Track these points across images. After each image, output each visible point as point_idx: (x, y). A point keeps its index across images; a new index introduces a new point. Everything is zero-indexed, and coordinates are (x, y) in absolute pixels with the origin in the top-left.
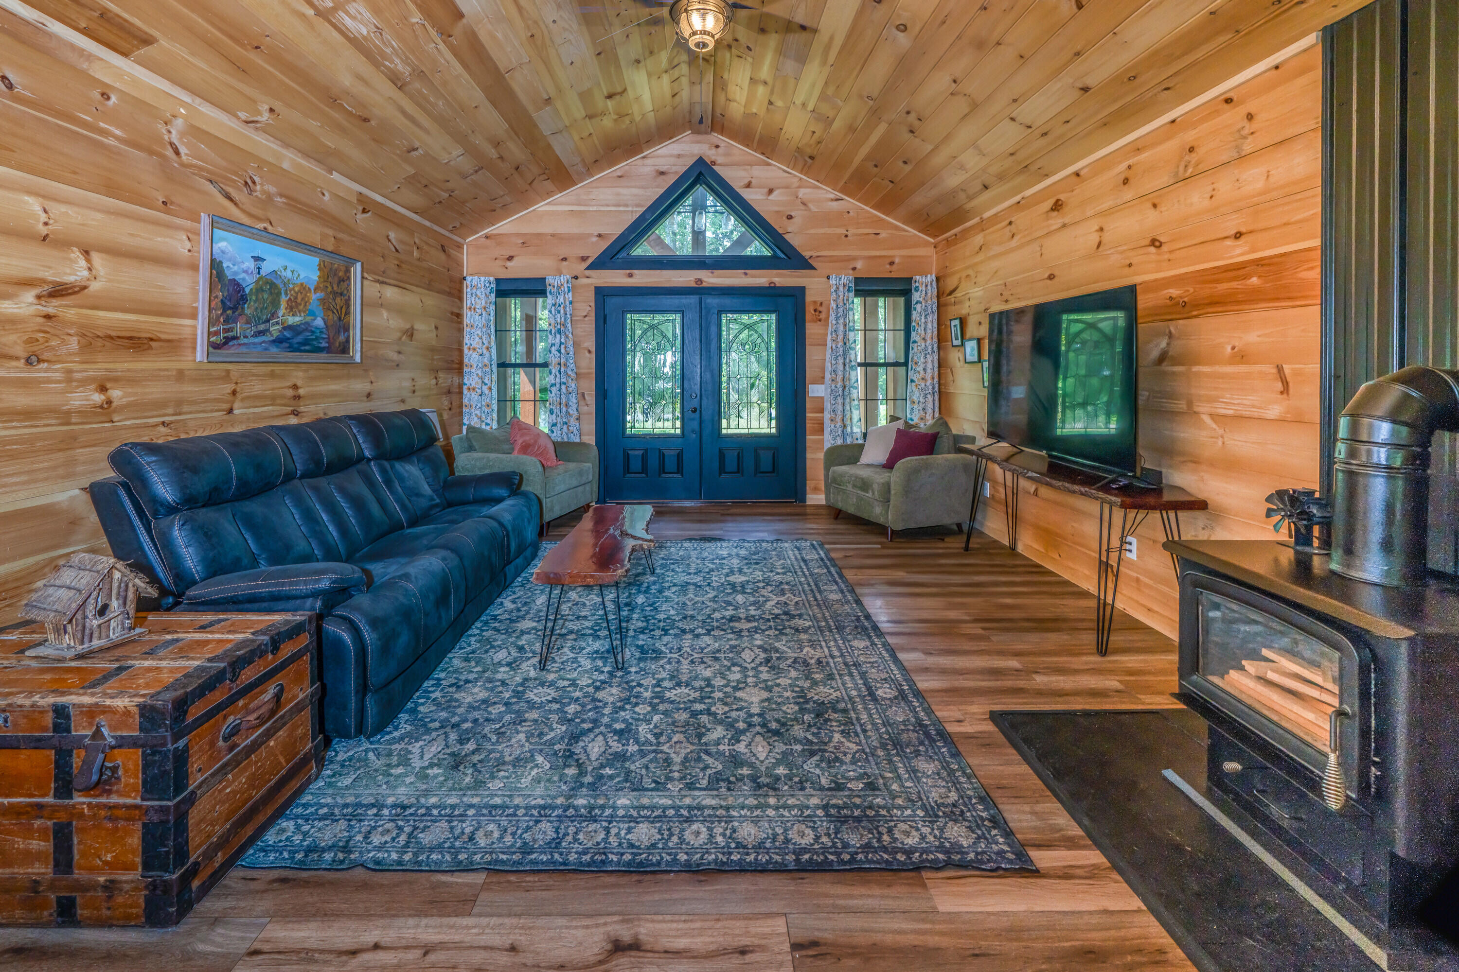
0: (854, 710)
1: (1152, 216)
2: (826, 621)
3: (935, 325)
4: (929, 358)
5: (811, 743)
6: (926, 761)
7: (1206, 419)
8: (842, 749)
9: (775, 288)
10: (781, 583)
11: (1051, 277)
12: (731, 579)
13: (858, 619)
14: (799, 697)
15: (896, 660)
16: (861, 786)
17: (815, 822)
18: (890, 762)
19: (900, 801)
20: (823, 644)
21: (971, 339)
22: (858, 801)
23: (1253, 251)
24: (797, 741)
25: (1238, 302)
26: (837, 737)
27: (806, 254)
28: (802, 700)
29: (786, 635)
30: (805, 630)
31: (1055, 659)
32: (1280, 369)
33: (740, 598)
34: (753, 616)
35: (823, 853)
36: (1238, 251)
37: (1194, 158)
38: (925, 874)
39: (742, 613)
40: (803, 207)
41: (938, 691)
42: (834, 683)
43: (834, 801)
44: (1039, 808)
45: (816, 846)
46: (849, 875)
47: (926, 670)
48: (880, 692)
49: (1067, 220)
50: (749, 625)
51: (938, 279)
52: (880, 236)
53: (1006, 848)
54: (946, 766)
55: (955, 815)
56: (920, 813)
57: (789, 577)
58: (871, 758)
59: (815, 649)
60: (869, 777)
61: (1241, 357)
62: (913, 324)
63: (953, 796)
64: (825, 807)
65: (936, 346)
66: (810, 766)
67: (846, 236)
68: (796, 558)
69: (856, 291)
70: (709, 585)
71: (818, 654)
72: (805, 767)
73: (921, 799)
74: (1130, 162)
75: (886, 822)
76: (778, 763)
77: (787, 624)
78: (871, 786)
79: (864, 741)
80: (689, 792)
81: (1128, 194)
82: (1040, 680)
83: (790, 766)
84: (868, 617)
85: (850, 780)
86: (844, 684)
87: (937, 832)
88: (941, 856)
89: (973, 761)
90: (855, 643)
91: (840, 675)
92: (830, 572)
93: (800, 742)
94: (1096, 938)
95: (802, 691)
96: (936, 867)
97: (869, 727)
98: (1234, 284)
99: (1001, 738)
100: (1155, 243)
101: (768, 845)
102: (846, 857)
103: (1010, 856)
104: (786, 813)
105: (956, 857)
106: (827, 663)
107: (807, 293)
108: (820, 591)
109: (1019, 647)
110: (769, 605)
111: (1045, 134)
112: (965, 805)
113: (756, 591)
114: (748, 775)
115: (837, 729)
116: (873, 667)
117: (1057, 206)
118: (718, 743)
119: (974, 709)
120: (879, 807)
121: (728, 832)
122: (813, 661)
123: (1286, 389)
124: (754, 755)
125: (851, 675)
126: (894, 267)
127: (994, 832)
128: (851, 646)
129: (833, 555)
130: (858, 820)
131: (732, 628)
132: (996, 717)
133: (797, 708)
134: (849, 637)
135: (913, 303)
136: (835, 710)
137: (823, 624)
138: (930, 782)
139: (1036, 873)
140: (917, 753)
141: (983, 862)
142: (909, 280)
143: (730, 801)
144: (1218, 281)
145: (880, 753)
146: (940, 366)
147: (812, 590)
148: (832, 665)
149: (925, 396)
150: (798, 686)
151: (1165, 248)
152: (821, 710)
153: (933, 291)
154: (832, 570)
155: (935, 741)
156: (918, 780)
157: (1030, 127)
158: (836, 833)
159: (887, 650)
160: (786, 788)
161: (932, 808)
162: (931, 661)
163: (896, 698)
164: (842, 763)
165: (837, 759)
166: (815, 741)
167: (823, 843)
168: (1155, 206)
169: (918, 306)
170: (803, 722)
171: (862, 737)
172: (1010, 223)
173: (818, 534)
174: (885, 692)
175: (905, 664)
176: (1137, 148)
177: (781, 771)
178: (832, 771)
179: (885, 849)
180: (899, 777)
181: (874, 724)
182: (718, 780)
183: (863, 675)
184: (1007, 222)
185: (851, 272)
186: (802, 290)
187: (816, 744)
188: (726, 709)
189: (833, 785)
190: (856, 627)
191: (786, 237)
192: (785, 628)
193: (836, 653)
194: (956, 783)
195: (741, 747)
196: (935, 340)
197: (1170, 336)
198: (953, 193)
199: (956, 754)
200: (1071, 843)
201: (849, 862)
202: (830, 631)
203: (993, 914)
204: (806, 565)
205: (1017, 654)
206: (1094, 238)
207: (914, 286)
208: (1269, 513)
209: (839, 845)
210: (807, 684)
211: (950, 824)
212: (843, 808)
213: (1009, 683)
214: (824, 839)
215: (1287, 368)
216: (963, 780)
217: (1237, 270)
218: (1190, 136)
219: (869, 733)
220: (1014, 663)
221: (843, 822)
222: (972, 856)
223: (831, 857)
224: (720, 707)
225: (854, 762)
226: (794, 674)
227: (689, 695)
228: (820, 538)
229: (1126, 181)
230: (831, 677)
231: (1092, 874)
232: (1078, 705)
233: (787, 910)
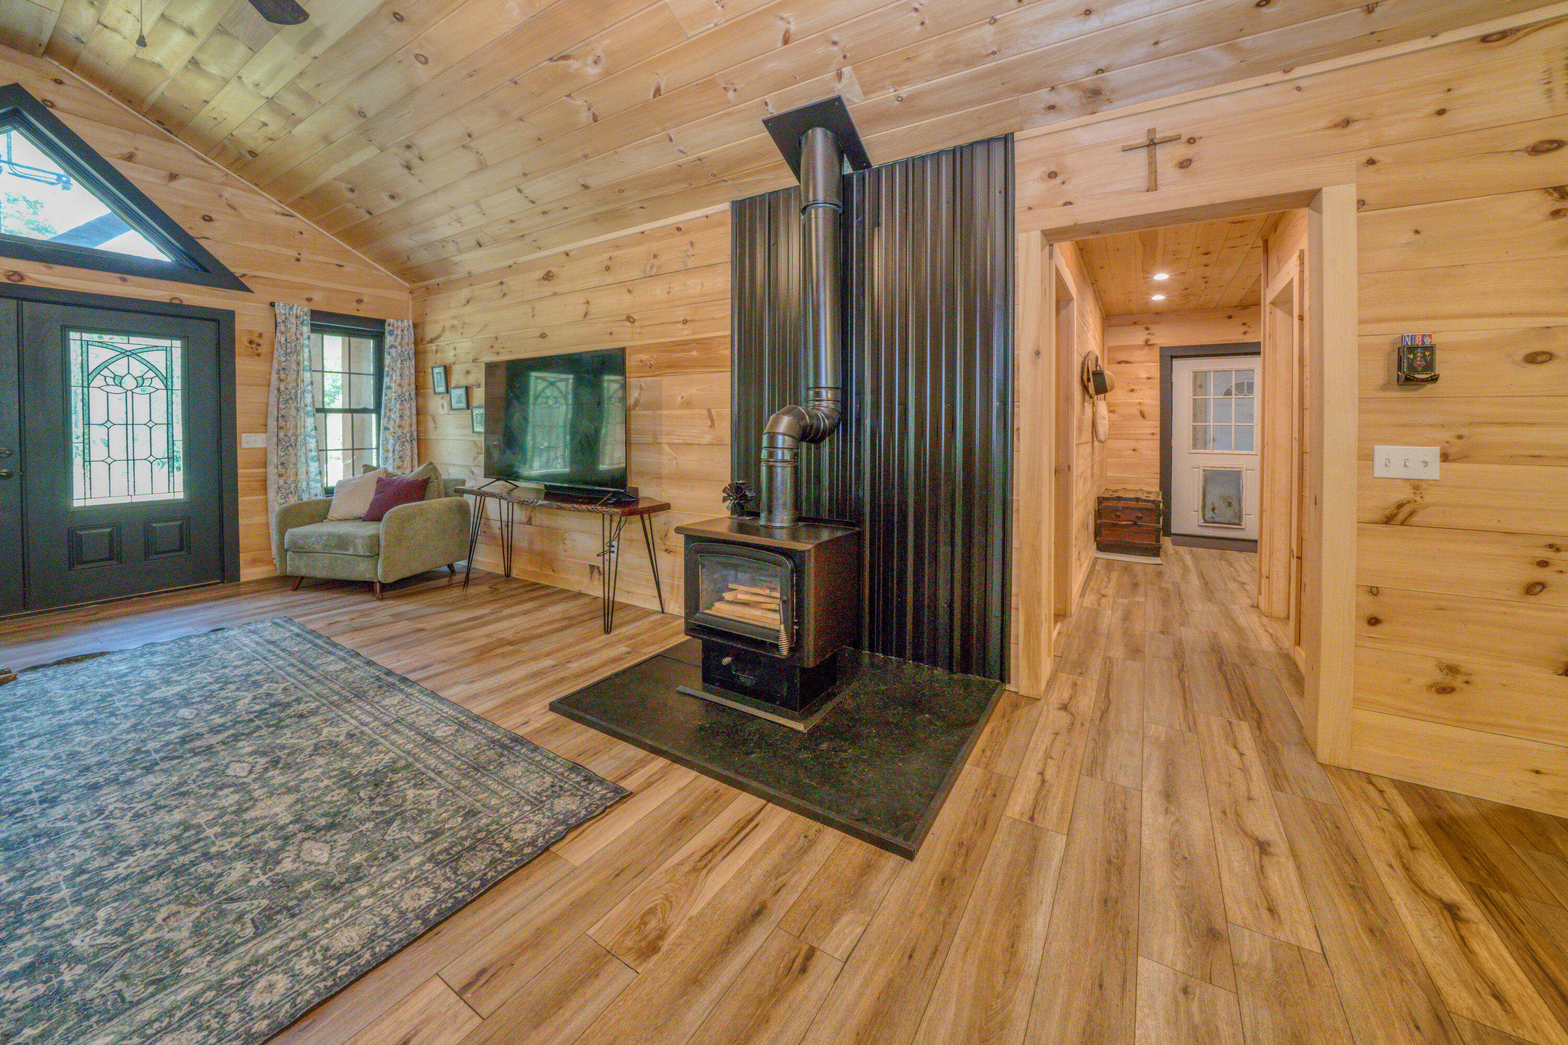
0: (418, 760)
1: (628, 298)
2: (338, 694)
3: (413, 371)
4: (407, 405)
5: (383, 813)
6: (513, 767)
7: (666, 447)
8: (423, 800)
9: (181, 306)
10: (248, 675)
11: (543, 336)
12: (156, 694)
13: (378, 679)
14: (341, 780)
15: (442, 700)
16: (460, 820)
17: (426, 878)
18: (479, 784)
19: (505, 810)
20: (346, 717)
21: (457, 387)
22: (464, 833)
23: (694, 333)
24: (362, 821)
25: (687, 367)
26: (411, 793)
27: (237, 271)
28: (348, 780)
29: (287, 726)
30: (314, 712)
31: (578, 648)
32: (709, 411)
33: (185, 712)
34: (223, 725)
35: (450, 897)
36: (685, 332)
37: (657, 262)
38: (553, 849)
39: (199, 727)
40: (230, 211)
41: (498, 707)
42: (380, 748)
43: (438, 848)
44: (613, 753)
45: (439, 896)
46: (487, 896)
47: (475, 696)
48: (438, 734)
49: (557, 289)
50: (221, 737)
51: (415, 326)
52: (344, 269)
53: (604, 792)
54: (532, 762)
55: (556, 792)
56: (528, 808)
57: (258, 666)
58: (458, 792)
59: (337, 725)
60: (464, 808)
61: (687, 404)
62: (386, 369)
63: (548, 780)
64: (432, 859)
65: (413, 393)
66: (394, 832)
67: (298, 260)
68: (257, 643)
69: (312, 325)
70: (112, 714)
71: (344, 729)
72: (387, 838)
73: (523, 798)
74: (611, 254)
75: (500, 833)
76: (350, 853)
77: (283, 715)
78: (472, 813)
79: (442, 782)
80: (228, 956)
81: (609, 279)
82: (574, 666)
83: (367, 846)
84: (389, 673)
85: (445, 821)
86: (393, 744)
87: (548, 814)
88: (560, 828)
89: (551, 747)
90: (387, 702)
91: (385, 737)
92: (316, 645)
93: (368, 819)
94: (682, 809)
95: (343, 772)
96: (560, 838)
97: (442, 767)
98: (682, 355)
99: (563, 720)
100: (629, 318)
101: (381, 932)
102: (476, 884)
103: (610, 795)
104: (388, 891)
105: (572, 821)
106: (362, 732)
107: (237, 319)
108: (313, 668)
109: (547, 649)
110: (241, 706)
111: (545, 213)
112: (561, 780)
113: (211, 696)
114: (314, 888)
115: (407, 786)
116: (418, 715)
117: (548, 277)
118: (245, 880)
119: (532, 709)
120: (488, 825)
121: (319, 956)
122: (342, 738)
123: (712, 426)
124: (311, 863)
125: (397, 732)
126: (362, 306)
127: (591, 787)
128: (383, 707)
129: (310, 627)
130: (472, 848)
131: (192, 750)
132: (553, 707)
133: (345, 791)
134: (376, 699)
135: (387, 347)
136: (395, 771)
137: (336, 698)
138: (524, 780)
139: (631, 795)
140: (502, 765)
141: (593, 812)
142: (382, 322)
143: (302, 925)
144: (671, 351)
145: (465, 783)
146: (418, 414)
147: (301, 670)
148: (370, 732)
149: (403, 444)
150: (334, 770)
151: (637, 324)
152: (377, 780)
153: (409, 337)
154: (318, 641)
155: (512, 748)
156: (513, 785)
157: (533, 202)
158: (455, 873)
159: (427, 695)
160: (374, 869)
161: (535, 798)
162: (477, 687)
163: (458, 731)
164: (429, 812)
165: (421, 812)
166: (386, 809)
167: (445, 889)
168: (629, 291)
169: (393, 351)
170: (361, 800)
171: (439, 780)
172: (501, 283)
173: (278, 610)
174: (442, 732)
175: (453, 699)
176: (617, 245)
177: (358, 858)
178: (421, 824)
179: (510, 854)
180: (494, 792)
181: (445, 762)
182: (269, 918)
183: (411, 726)
184: (498, 281)
185: (305, 302)
186: (231, 314)
187: (389, 811)
188: (236, 839)
189: (429, 836)
190: (380, 687)
191: (202, 242)
192: (281, 720)
193: (368, 719)
194: (545, 770)
195: (287, 865)
196: (413, 386)
197: (641, 388)
198: (443, 242)
199: (536, 749)
200: (643, 763)
201: (482, 885)
202: (349, 701)
203: (615, 840)
204: (278, 646)
205: (548, 654)
206: (582, 309)
207: (387, 329)
208: (724, 500)
209: (464, 879)
210: (345, 763)
211: (556, 801)
212: (451, 848)
213: (551, 678)
214: (445, 885)
215: (713, 411)
216: (550, 764)
217: (684, 345)
218: (655, 246)
219: (446, 772)
220: (548, 662)
221: (457, 860)
222: (583, 812)
223: (460, 895)
224: (225, 842)
225: (441, 804)
226: (321, 761)
227: (155, 856)
228: (282, 614)
229: (607, 268)
230: (373, 743)
231: (663, 774)
232: (607, 672)
233: (435, 971)
